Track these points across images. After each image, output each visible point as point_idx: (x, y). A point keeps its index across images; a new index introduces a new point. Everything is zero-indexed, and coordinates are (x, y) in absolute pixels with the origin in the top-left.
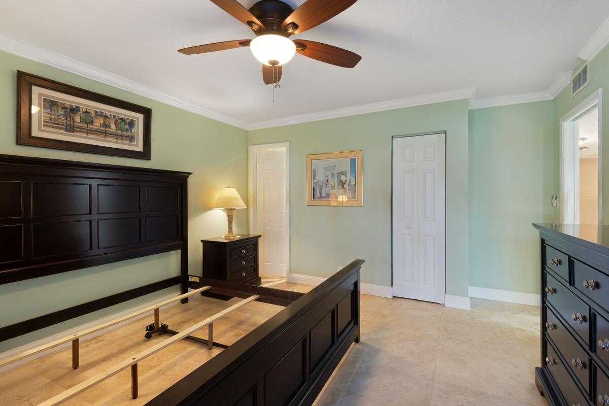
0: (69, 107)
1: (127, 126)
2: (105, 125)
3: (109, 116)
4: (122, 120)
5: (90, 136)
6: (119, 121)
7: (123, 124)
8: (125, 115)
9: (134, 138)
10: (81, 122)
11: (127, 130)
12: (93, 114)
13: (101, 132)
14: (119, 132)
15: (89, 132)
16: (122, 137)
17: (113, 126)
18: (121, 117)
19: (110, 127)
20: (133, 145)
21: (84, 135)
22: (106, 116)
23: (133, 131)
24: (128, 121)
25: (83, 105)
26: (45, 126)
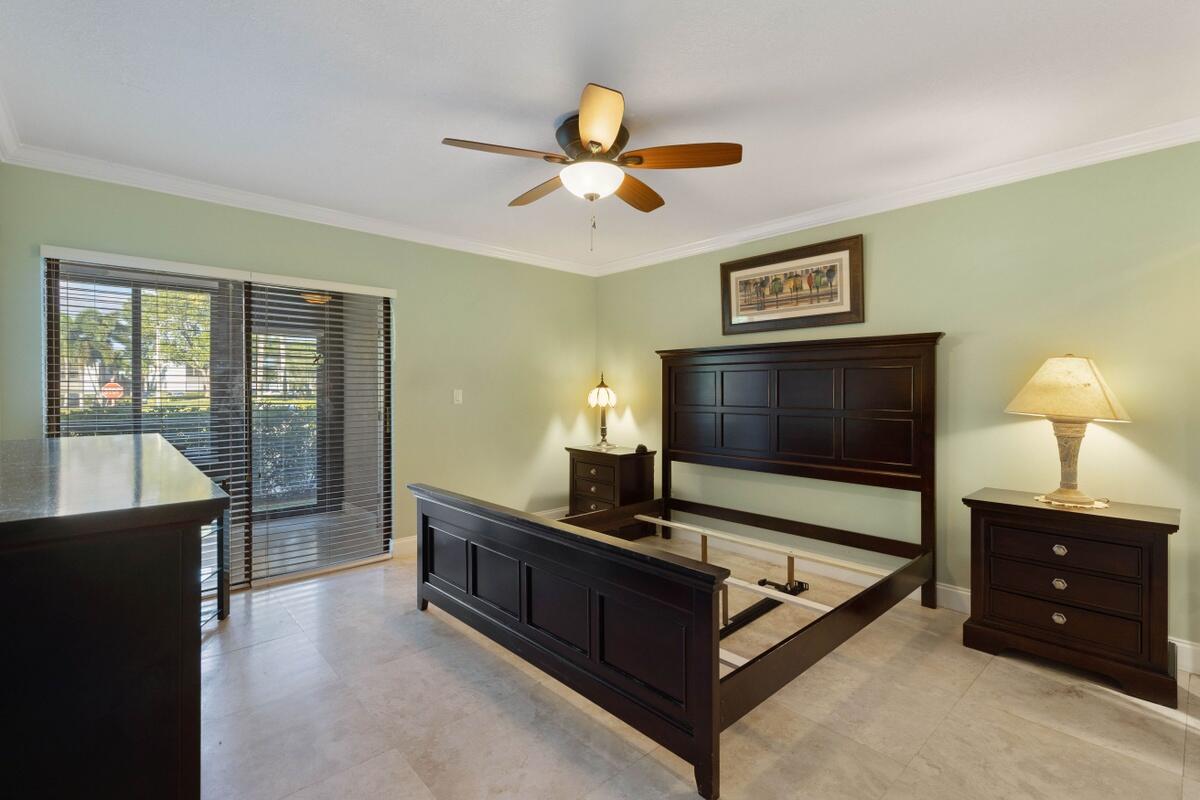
0: (759, 281)
1: (825, 279)
2: (797, 288)
3: (800, 274)
4: (817, 272)
5: (781, 308)
6: (813, 276)
7: (818, 278)
8: (820, 263)
9: (836, 293)
10: (771, 294)
11: (825, 284)
12: (783, 279)
13: (792, 299)
14: (814, 291)
15: (778, 303)
16: (819, 297)
17: (806, 286)
18: (815, 268)
19: (801, 288)
20: (836, 305)
21: (774, 309)
22: (797, 276)
23: (833, 284)
24: (825, 271)
25: (771, 272)
26: (742, 310)
